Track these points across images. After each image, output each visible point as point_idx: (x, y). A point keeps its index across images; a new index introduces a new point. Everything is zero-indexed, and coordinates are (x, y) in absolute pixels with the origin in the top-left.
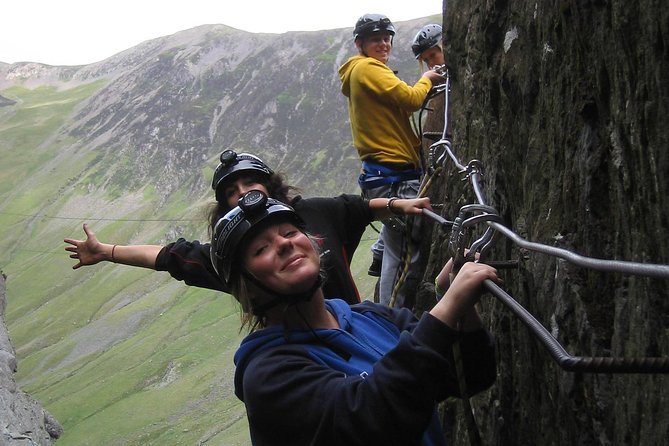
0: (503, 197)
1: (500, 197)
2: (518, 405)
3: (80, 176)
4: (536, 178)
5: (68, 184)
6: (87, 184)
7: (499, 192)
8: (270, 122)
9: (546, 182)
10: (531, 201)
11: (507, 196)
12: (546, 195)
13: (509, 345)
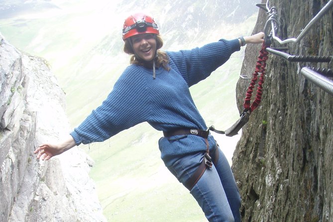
0: (284, 20)
1: (282, 21)
2: (287, 110)
3: (98, 45)
4: (295, 7)
5: (93, 50)
6: (102, 49)
7: (282, 18)
8: (190, 17)
9: (299, 8)
10: (293, 18)
11: (285, 20)
12: (299, 14)
13: (285, 86)
